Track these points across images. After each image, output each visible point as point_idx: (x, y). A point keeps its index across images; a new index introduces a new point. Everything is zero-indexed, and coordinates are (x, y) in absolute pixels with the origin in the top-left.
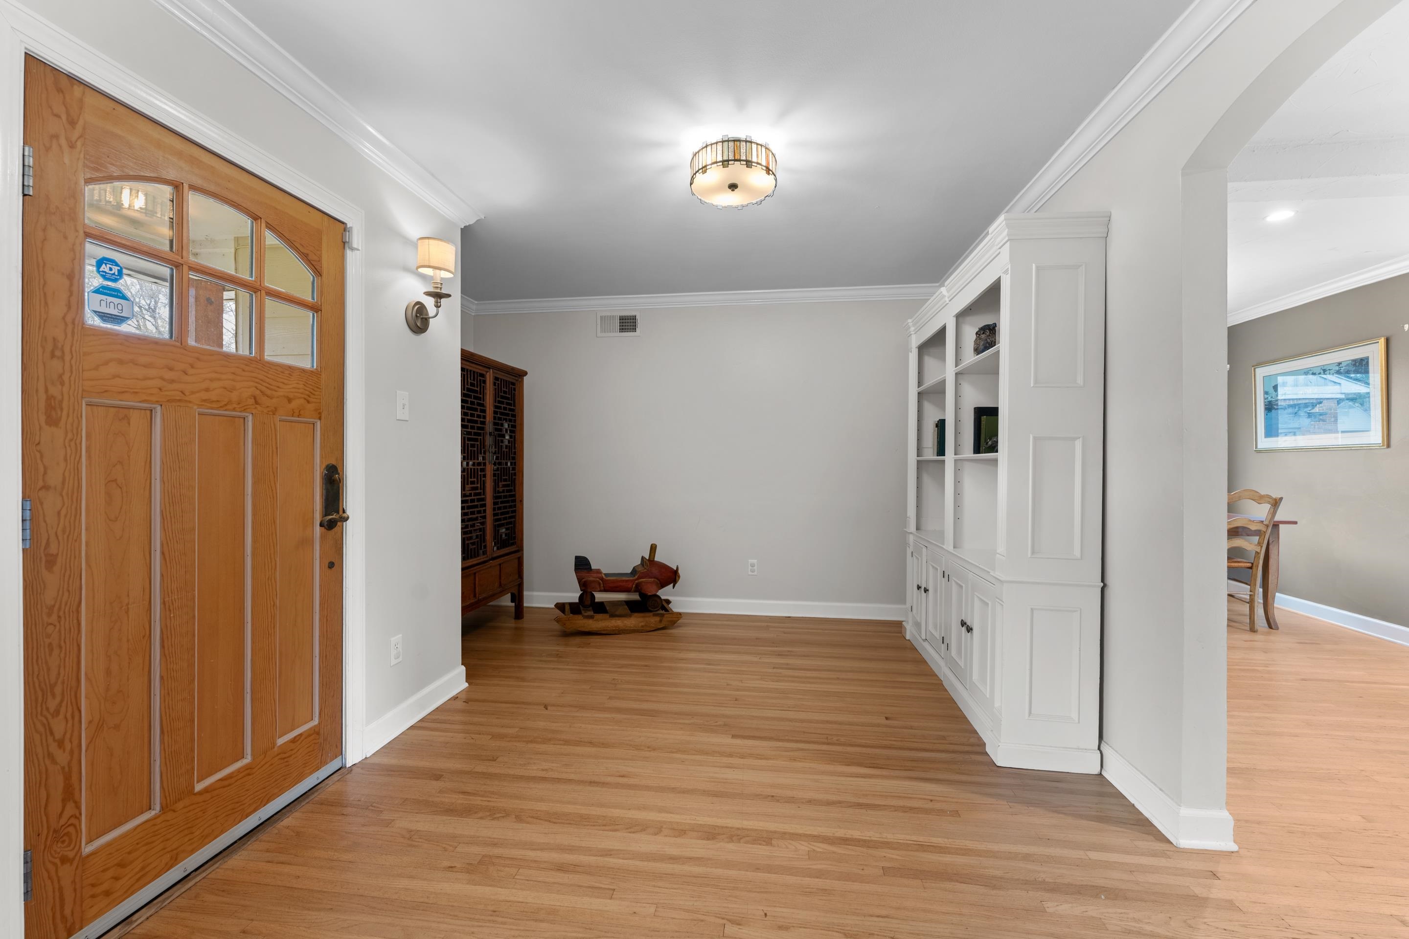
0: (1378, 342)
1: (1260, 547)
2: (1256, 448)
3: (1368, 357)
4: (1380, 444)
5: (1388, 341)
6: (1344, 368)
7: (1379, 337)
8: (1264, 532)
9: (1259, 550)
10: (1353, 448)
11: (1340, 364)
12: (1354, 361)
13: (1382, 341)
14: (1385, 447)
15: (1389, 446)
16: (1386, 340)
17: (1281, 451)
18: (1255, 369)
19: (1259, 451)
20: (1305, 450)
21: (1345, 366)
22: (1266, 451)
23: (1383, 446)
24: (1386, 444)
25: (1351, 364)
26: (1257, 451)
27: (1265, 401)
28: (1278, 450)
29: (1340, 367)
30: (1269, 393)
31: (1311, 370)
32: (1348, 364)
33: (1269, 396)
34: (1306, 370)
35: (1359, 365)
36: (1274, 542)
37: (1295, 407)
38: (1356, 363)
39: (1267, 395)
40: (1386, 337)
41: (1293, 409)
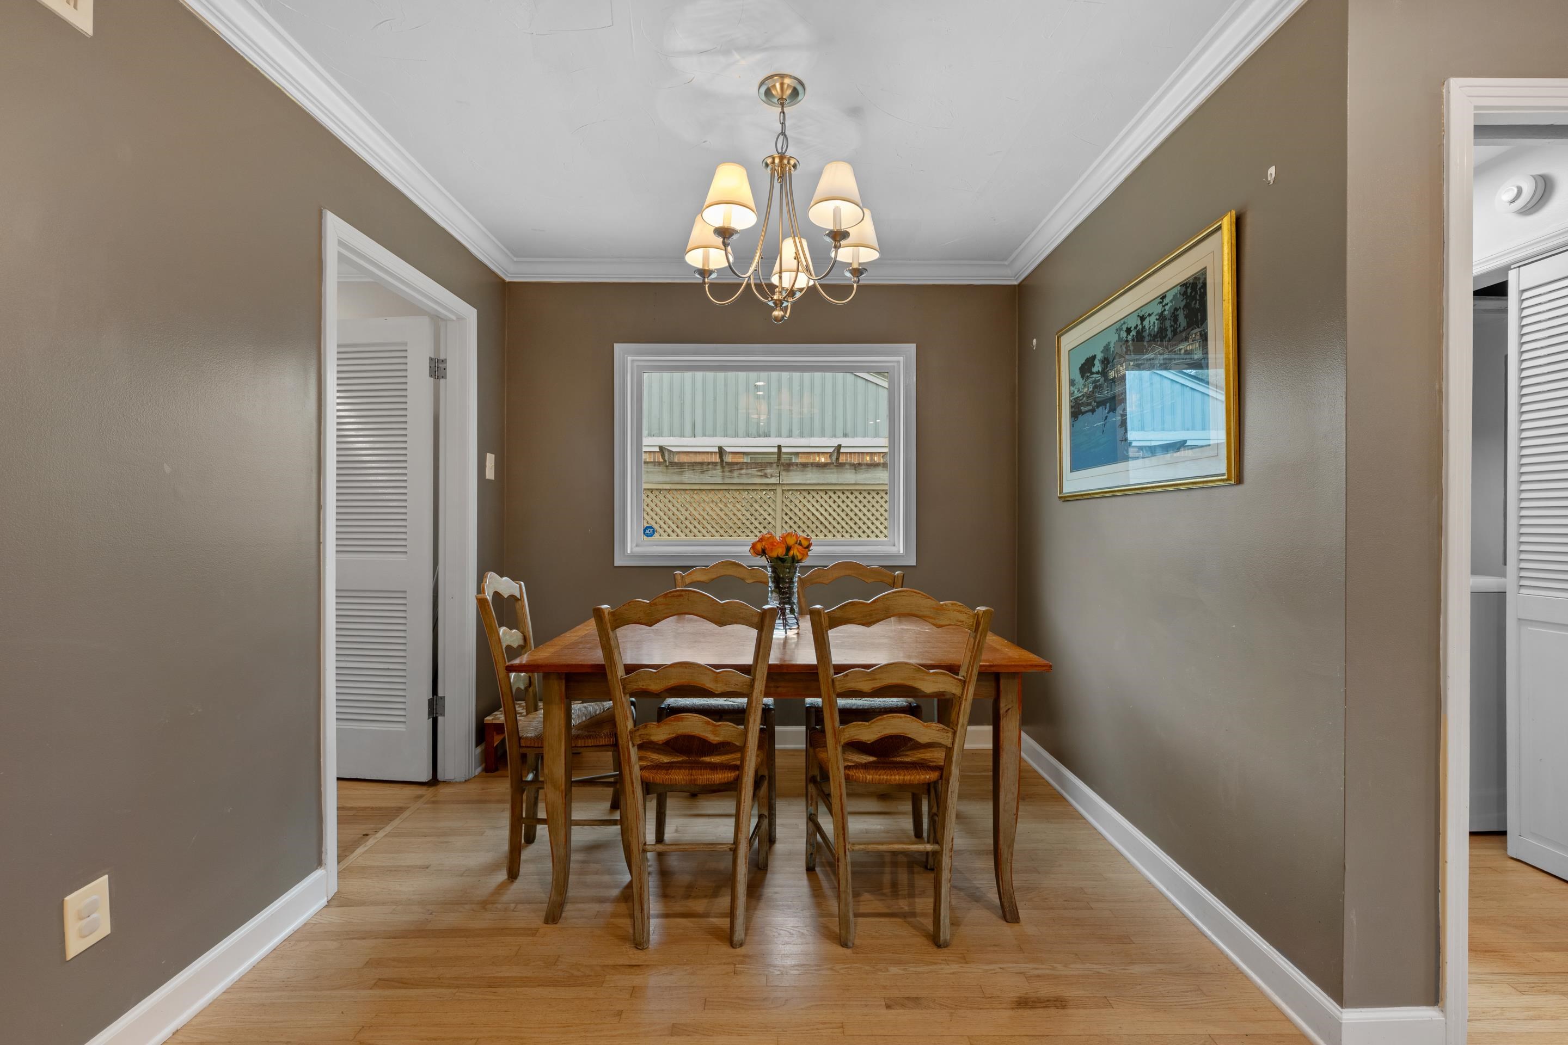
0: (1217, 230)
1: (950, 735)
2: (1060, 493)
3: (1207, 267)
4: (1223, 475)
5: (1239, 223)
6: (1169, 305)
7: (1225, 214)
8: (960, 697)
9: (950, 741)
10: (1182, 487)
11: (1163, 297)
12: (1183, 285)
13: (1227, 223)
14: (1233, 482)
15: (1240, 480)
16: (1234, 220)
17: (1089, 497)
18: (1059, 338)
19: (1066, 499)
20: (1117, 494)
21: (1171, 301)
22: (1073, 499)
23: (1231, 480)
24: (1233, 476)
25: (1180, 294)
26: (1063, 499)
27: (1071, 398)
28: (1085, 495)
29: (1164, 304)
30: (1075, 383)
31: (1124, 323)
32: (1174, 296)
33: (1076, 388)
34: (1117, 326)
35: (1191, 293)
36: (1010, 711)
37: (1106, 406)
38: (1187, 288)
39: (1073, 386)
40: (1233, 212)
41: (1104, 409)
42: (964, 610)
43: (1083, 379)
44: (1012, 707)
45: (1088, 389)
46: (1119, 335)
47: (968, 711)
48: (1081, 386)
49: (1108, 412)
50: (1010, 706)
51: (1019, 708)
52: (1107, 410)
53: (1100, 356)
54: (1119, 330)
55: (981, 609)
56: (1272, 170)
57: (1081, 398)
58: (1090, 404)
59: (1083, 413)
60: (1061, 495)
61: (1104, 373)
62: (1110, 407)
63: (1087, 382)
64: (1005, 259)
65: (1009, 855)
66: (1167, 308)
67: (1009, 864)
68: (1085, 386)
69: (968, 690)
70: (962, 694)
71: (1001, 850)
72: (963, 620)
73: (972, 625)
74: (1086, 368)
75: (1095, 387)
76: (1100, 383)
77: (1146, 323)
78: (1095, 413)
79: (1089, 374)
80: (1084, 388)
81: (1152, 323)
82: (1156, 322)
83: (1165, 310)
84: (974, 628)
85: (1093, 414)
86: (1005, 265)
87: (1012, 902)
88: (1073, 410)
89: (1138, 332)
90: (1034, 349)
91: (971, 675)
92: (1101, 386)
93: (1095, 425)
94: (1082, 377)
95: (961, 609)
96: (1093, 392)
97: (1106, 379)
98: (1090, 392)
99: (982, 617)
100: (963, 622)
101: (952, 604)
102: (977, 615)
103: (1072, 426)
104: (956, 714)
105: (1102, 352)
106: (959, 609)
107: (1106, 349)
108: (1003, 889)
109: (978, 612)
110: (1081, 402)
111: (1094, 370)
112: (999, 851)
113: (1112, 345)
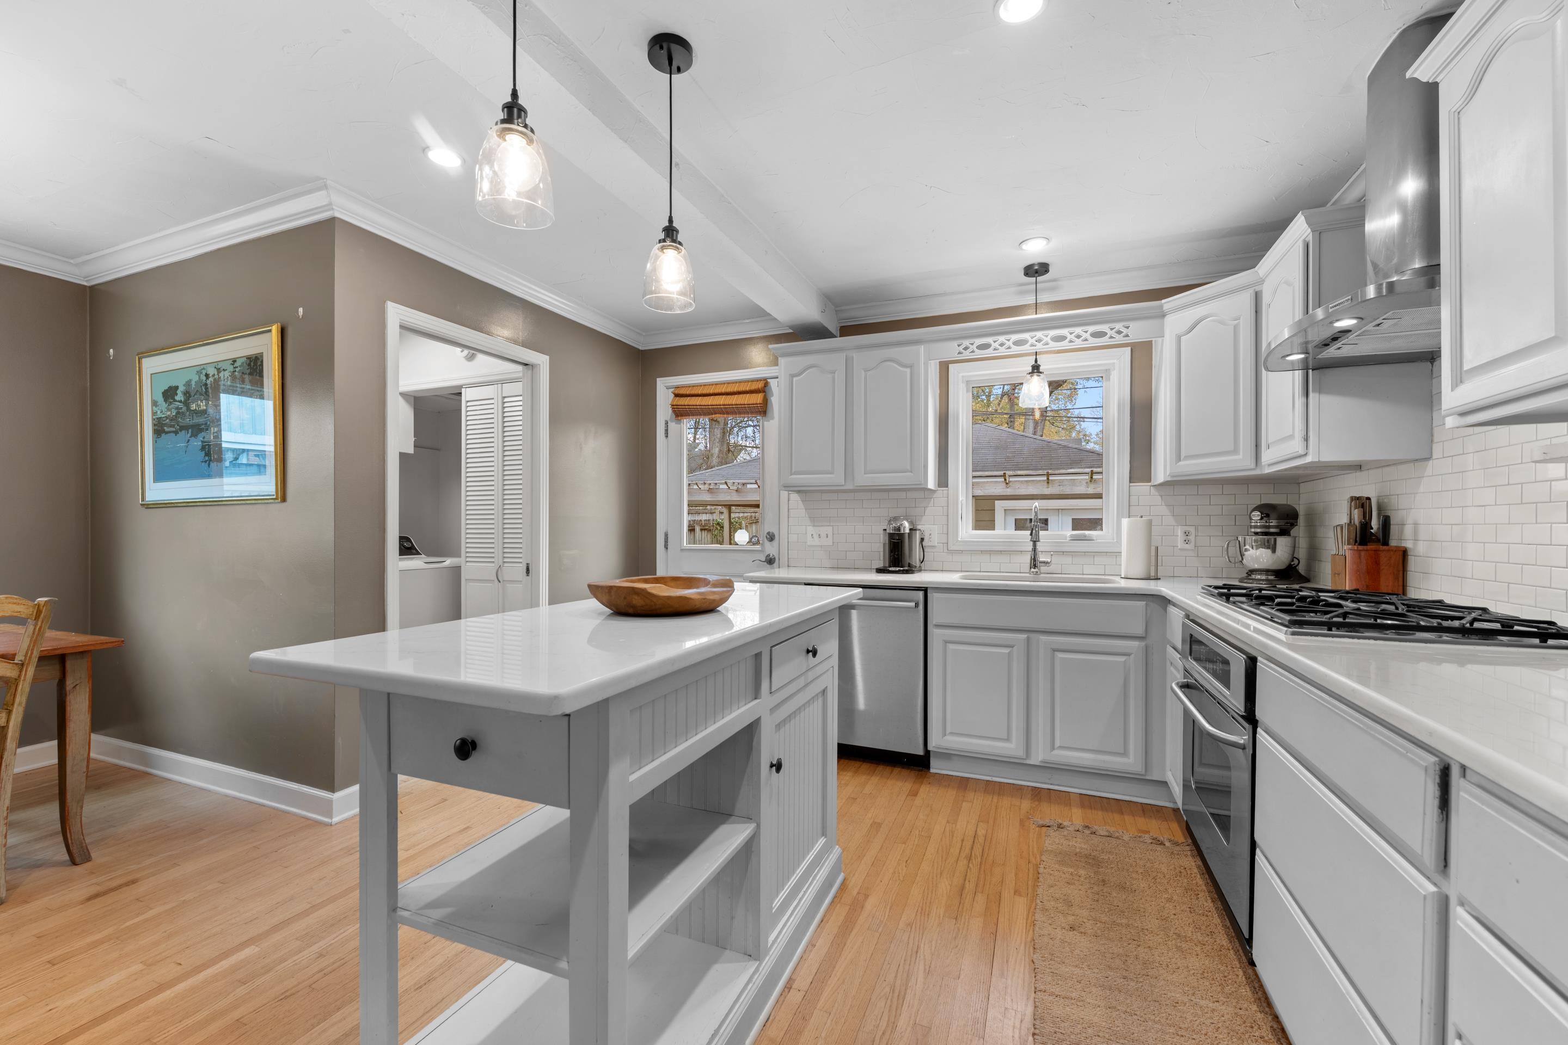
0: (270, 331)
1: (4, 715)
2: (143, 500)
3: (262, 353)
4: (273, 495)
5: (283, 332)
6: (238, 368)
7: (272, 323)
9: (4, 720)
11: (234, 360)
12: (248, 357)
13: (275, 329)
14: (280, 500)
15: (284, 499)
16: (280, 330)
17: (173, 505)
18: (140, 359)
19: (148, 506)
20: (198, 504)
21: (240, 366)
22: (156, 506)
23: (278, 499)
24: (280, 496)
25: (246, 363)
26: (146, 506)
27: (154, 417)
28: (169, 503)
29: (235, 366)
30: (158, 404)
31: (204, 369)
32: (242, 363)
33: (159, 409)
34: (198, 369)
35: (253, 366)
36: (78, 687)
37: (188, 431)
38: (251, 361)
39: (156, 407)
40: (279, 324)
41: (186, 433)
42: (20, 602)
43: (166, 403)
44: (81, 682)
45: (171, 413)
46: (200, 377)
47: (27, 690)
48: (164, 410)
49: (190, 437)
50: (78, 682)
51: (88, 682)
52: (189, 435)
53: (182, 388)
54: (199, 373)
55: (42, 600)
56: (301, 310)
57: (164, 419)
58: (173, 426)
59: (167, 433)
60: (143, 503)
61: (186, 403)
62: (192, 432)
63: (170, 407)
64: (72, 258)
65: (79, 808)
66: (237, 370)
67: (79, 817)
68: (169, 410)
69: (26, 671)
70: (19, 676)
71: (68, 808)
72: (19, 610)
73: (32, 614)
74: (169, 394)
75: (178, 413)
76: (183, 410)
77: (221, 375)
78: (178, 435)
79: (172, 401)
80: (164, 411)
81: (226, 377)
82: (229, 378)
83: (235, 371)
84: (34, 616)
85: (176, 435)
86: (72, 263)
87: (82, 847)
88: (156, 428)
89: (215, 380)
90: (111, 358)
91: (30, 658)
92: (183, 413)
93: (178, 445)
94: (166, 401)
95: (18, 601)
96: (176, 416)
97: (188, 409)
98: (173, 416)
99: (43, 606)
100: (20, 612)
101: (6, 598)
102: (39, 605)
103: (155, 442)
104: (11, 696)
105: (184, 385)
106: (15, 601)
107: (188, 384)
108: (71, 839)
109: (38, 603)
110: (164, 422)
111: (177, 398)
112: (67, 809)
113: (193, 383)
